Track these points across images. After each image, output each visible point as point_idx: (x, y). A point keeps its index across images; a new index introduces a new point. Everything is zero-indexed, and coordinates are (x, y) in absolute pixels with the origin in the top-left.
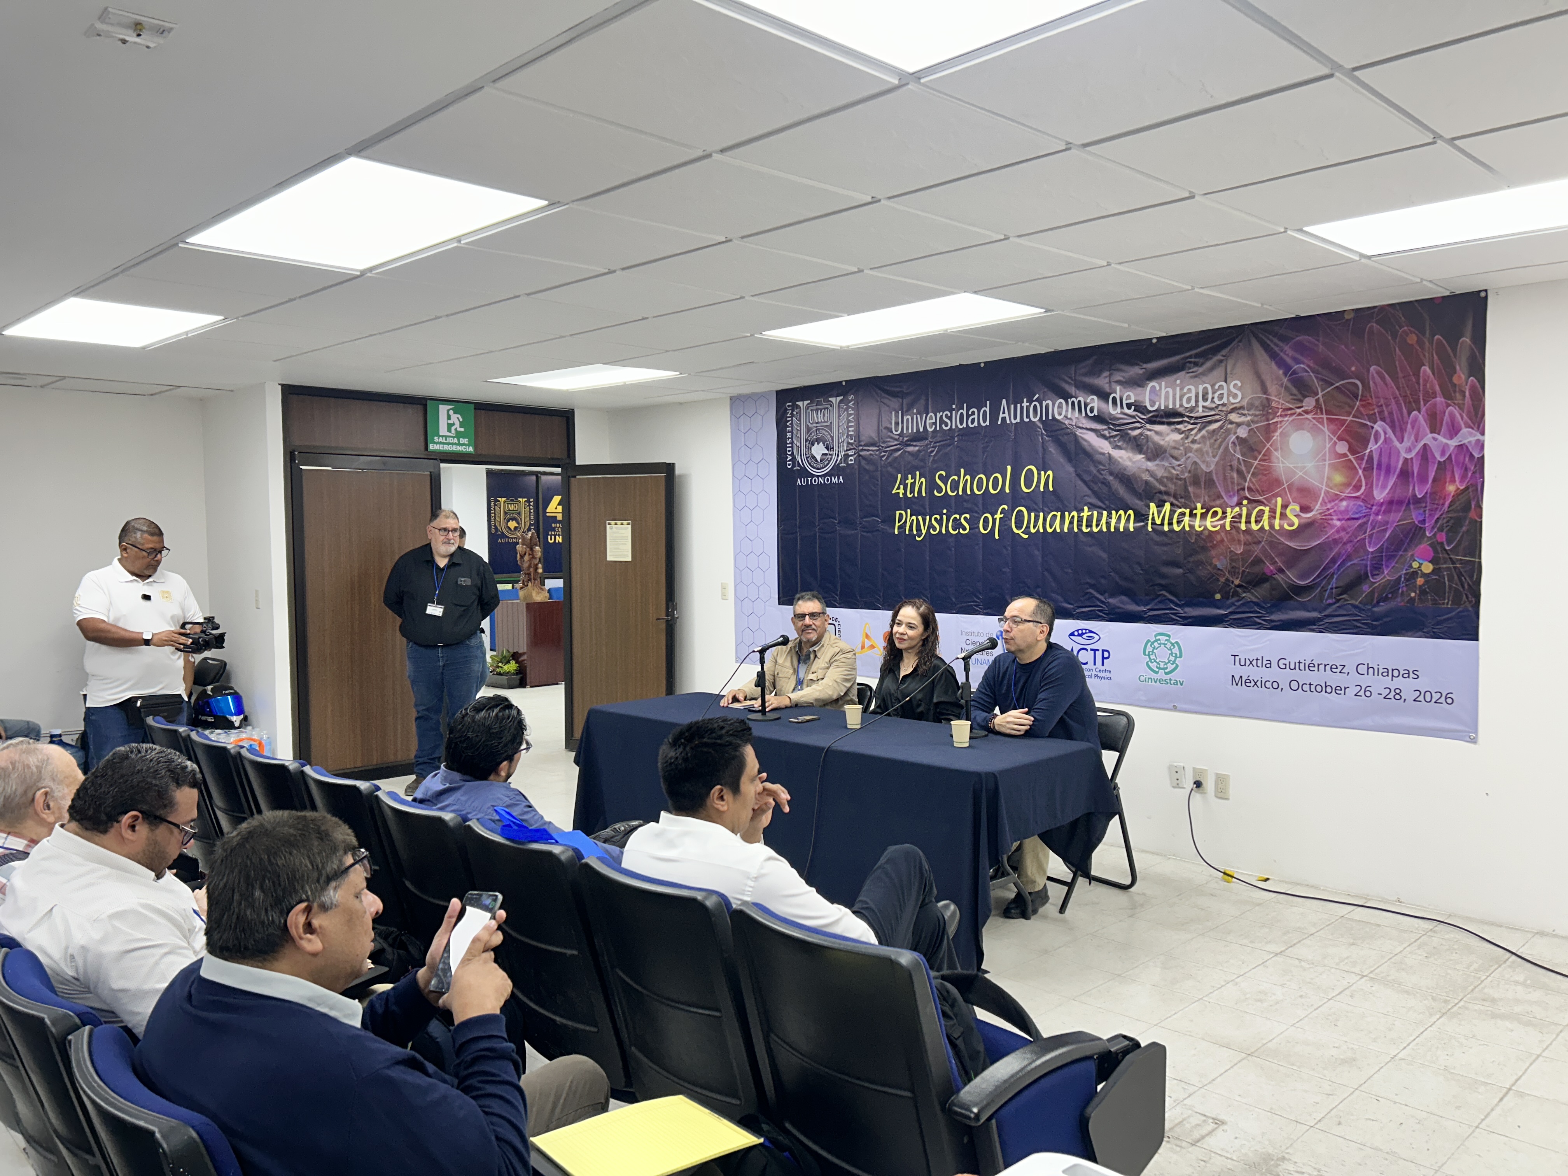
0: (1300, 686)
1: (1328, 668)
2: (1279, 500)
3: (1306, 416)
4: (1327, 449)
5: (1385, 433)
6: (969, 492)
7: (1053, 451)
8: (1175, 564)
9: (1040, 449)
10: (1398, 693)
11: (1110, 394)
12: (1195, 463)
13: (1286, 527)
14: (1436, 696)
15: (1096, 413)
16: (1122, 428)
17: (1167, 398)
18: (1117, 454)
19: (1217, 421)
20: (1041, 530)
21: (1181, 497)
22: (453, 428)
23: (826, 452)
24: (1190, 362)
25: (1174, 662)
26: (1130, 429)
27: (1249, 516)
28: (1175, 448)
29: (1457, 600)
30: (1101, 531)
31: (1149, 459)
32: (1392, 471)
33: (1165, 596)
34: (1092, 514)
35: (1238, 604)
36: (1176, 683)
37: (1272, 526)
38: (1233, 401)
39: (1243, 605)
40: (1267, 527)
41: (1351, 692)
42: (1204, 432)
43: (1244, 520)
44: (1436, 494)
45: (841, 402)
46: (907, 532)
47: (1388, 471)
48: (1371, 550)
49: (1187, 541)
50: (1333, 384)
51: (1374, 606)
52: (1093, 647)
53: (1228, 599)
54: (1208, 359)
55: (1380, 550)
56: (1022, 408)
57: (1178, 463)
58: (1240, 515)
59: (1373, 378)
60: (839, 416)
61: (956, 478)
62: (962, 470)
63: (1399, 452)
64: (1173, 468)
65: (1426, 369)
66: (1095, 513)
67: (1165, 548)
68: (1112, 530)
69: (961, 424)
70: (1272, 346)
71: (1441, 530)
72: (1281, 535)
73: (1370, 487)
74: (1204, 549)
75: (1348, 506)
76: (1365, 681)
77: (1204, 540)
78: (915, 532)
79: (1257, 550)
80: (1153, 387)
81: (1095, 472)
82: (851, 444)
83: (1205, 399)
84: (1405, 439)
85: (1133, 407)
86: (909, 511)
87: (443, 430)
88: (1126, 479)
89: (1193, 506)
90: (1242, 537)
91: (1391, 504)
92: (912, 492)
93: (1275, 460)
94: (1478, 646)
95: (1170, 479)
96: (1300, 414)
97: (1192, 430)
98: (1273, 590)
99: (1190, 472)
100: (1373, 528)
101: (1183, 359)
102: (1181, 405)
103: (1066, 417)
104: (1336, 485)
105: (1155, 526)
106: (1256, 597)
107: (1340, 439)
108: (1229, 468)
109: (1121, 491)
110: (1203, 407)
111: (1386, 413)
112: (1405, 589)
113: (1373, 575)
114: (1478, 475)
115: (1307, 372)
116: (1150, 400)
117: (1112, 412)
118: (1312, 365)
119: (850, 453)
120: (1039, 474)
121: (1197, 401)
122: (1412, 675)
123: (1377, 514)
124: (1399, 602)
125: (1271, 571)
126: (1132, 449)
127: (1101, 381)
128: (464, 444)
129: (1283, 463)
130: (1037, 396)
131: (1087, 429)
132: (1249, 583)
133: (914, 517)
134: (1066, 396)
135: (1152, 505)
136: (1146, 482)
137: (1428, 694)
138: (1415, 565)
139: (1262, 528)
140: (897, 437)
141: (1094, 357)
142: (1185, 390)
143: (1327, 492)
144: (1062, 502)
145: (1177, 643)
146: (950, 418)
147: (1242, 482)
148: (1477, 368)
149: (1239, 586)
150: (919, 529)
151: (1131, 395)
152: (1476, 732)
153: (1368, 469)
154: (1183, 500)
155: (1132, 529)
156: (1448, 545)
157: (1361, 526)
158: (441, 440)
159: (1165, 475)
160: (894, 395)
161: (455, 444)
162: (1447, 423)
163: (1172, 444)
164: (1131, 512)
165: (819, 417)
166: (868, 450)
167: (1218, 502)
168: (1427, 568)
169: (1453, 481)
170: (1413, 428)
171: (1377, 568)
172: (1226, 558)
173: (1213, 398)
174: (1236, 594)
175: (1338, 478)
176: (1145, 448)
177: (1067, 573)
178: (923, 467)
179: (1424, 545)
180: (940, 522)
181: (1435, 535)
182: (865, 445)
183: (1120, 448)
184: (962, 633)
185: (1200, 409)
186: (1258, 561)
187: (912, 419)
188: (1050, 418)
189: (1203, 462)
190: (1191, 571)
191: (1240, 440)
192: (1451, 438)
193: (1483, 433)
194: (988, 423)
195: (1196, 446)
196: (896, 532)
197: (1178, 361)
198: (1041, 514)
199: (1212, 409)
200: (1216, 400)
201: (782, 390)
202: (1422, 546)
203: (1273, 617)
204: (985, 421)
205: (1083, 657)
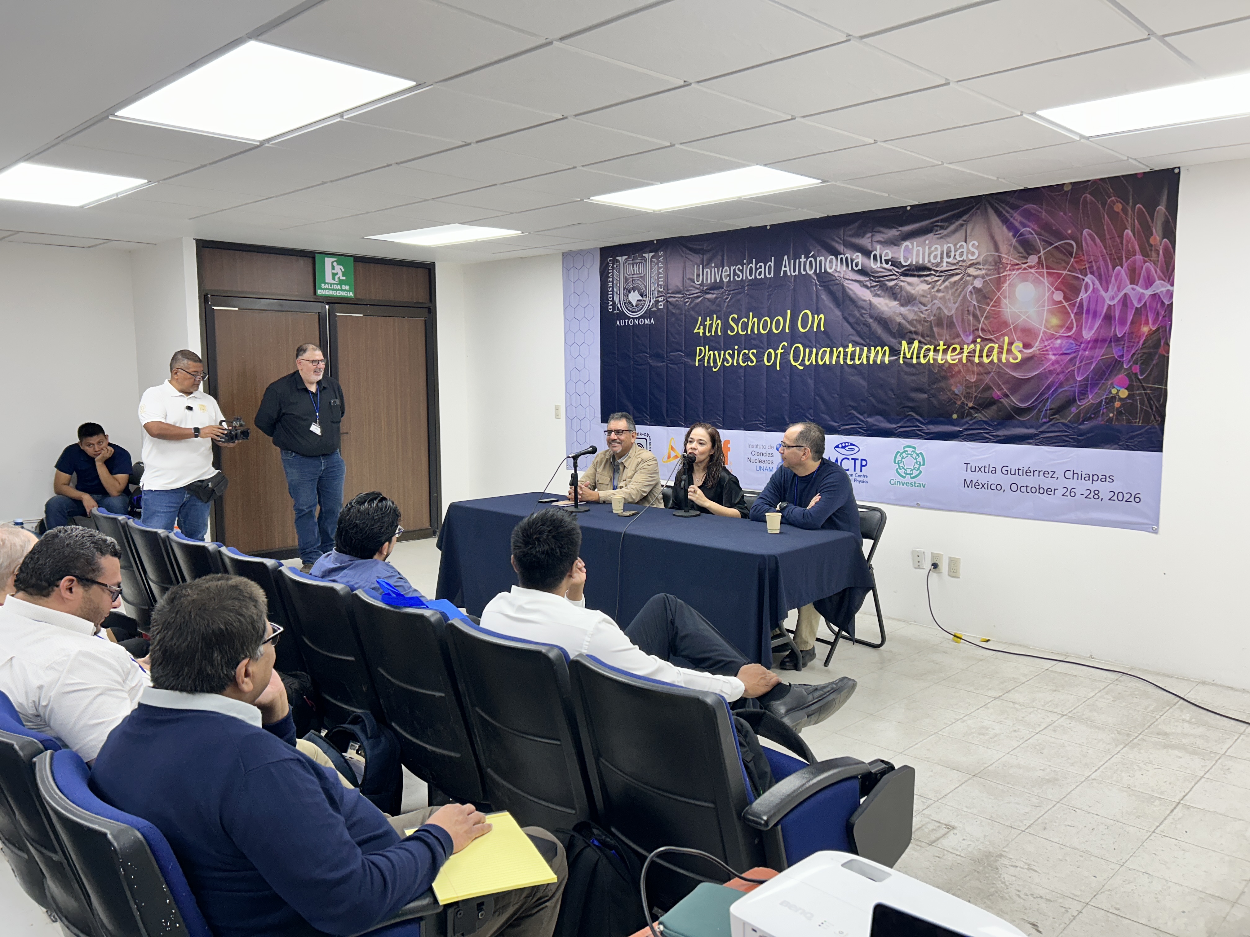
0: (1019, 488)
1: (1041, 473)
2: (1006, 339)
3: (1030, 270)
4: (1046, 298)
5: (1094, 284)
6: (756, 332)
7: (825, 299)
8: (920, 390)
9: (815, 297)
10: (1097, 493)
11: (871, 252)
12: (939, 308)
13: (1012, 360)
14: (1127, 496)
15: (860, 267)
16: (881, 279)
17: (918, 255)
18: (876, 301)
19: (958, 274)
20: (814, 363)
21: (928, 336)
22: (337, 277)
23: (641, 298)
24: (937, 226)
25: (918, 469)
26: (887, 280)
27: (981, 351)
28: (923, 296)
29: (1146, 420)
30: (862, 363)
31: (902, 305)
32: (1098, 315)
33: (912, 416)
34: (855, 350)
35: (970, 422)
36: (919, 486)
37: (1000, 360)
38: (971, 258)
39: (974, 423)
40: (996, 361)
41: (1059, 493)
42: (947, 283)
43: (977, 354)
44: (1132, 335)
45: (653, 257)
46: (706, 364)
47: (1095, 315)
48: (1079, 379)
49: (930, 371)
50: (1053, 244)
51: (1080, 424)
52: (854, 457)
53: (963, 418)
54: (951, 224)
55: (1086, 379)
56: (800, 263)
57: (926, 308)
58: (975, 351)
59: (1086, 239)
60: (651, 269)
61: (746, 320)
62: (751, 314)
63: (1104, 300)
64: (922, 312)
65: (1128, 232)
66: (858, 349)
67: (914, 378)
68: (871, 362)
69: (751, 275)
70: (1004, 212)
71: (1136, 363)
72: (1007, 367)
73: (1080, 328)
74: (945, 378)
75: (1062, 343)
76: (1070, 484)
77: (945, 371)
78: (712, 364)
79: (987, 379)
80: (907, 246)
81: (858, 315)
82: (661, 292)
83: (949, 256)
84: (1110, 289)
85: (890, 263)
86: (707, 347)
87: (328, 278)
88: (884, 322)
89: (937, 343)
90: (975, 369)
91: (1096, 342)
92: (710, 331)
93: (1003, 305)
94: (1162, 456)
95: (919, 321)
96: (1025, 269)
97: (937, 281)
98: (1000, 411)
99: (935, 315)
100: (1081, 362)
101: (932, 223)
102: (929, 261)
103: (836, 270)
104: (1052, 327)
105: (906, 360)
106: (986, 417)
107: (1057, 289)
108: (966, 312)
109: (879, 330)
110: (947, 262)
111: (1095, 268)
112: (1105, 410)
113: (1079, 400)
114: (1167, 319)
115: (1032, 234)
116: (904, 257)
117: (873, 266)
118: (1036, 228)
119: (660, 299)
120: (813, 317)
121: (942, 258)
122: (1108, 479)
123: (1085, 350)
124: (1099, 421)
125: (998, 396)
126: (890, 297)
127: (865, 242)
128: (345, 290)
129: (1010, 308)
130: (813, 253)
131: (852, 280)
132: (980, 405)
133: (711, 352)
134: (836, 253)
135: (904, 343)
136: (900, 324)
137: (1120, 495)
138: (1114, 391)
139: (992, 361)
140: (698, 286)
141: (860, 222)
142: (933, 249)
143: (1045, 332)
144: (831, 340)
145: (921, 453)
146: (742, 271)
147: (976, 323)
148: (1170, 232)
149: (972, 408)
150: (715, 362)
151: (889, 253)
152: (1157, 524)
153: (1079, 314)
154: (928, 339)
155: (887, 362)
156: (1141, 376)
157: (1071, 360)
158: (327, 286)
159: (915, 318)
160: (696, 251)
161: (338, 290)
162: (1144, 277)
163: (921, 293)
164: (886, 348)
165: (635, 270)
166: (675, 297)
167: (957, 340)
168: (1124, 393)
169: (1147, 323)
170: (1116, 280)
171: (1083, 393)
172: (962, 385)
173: (955, 255)
174: (969, 414)
175: (1055, 321)
176: (899, 296)
177: (834, 398)
178: (719, 311)
179: (1122, 375)
180: (732, 356)
181: (1130, 367)
182: (673, 293)
183: (879, 296)
184: (749, 446)
185: (945, 264)
186: (988, 388)
187: (711, 272)
188: (823, 271)
189: (946, 307)
190: (934, 396)
191: (977, 290)
192: (1147, 288)
193: (1172, 285)
194: (772, 275)
195: (940, 295)
196: (697, 364)
197: (927, 225)
198: (814, 350)
199: (954, 264)
200: (957, 257)
201: (605, 247)
202: (1120, 376)
203: (998, 433)
204: (770, 274)
205: (847, 465)
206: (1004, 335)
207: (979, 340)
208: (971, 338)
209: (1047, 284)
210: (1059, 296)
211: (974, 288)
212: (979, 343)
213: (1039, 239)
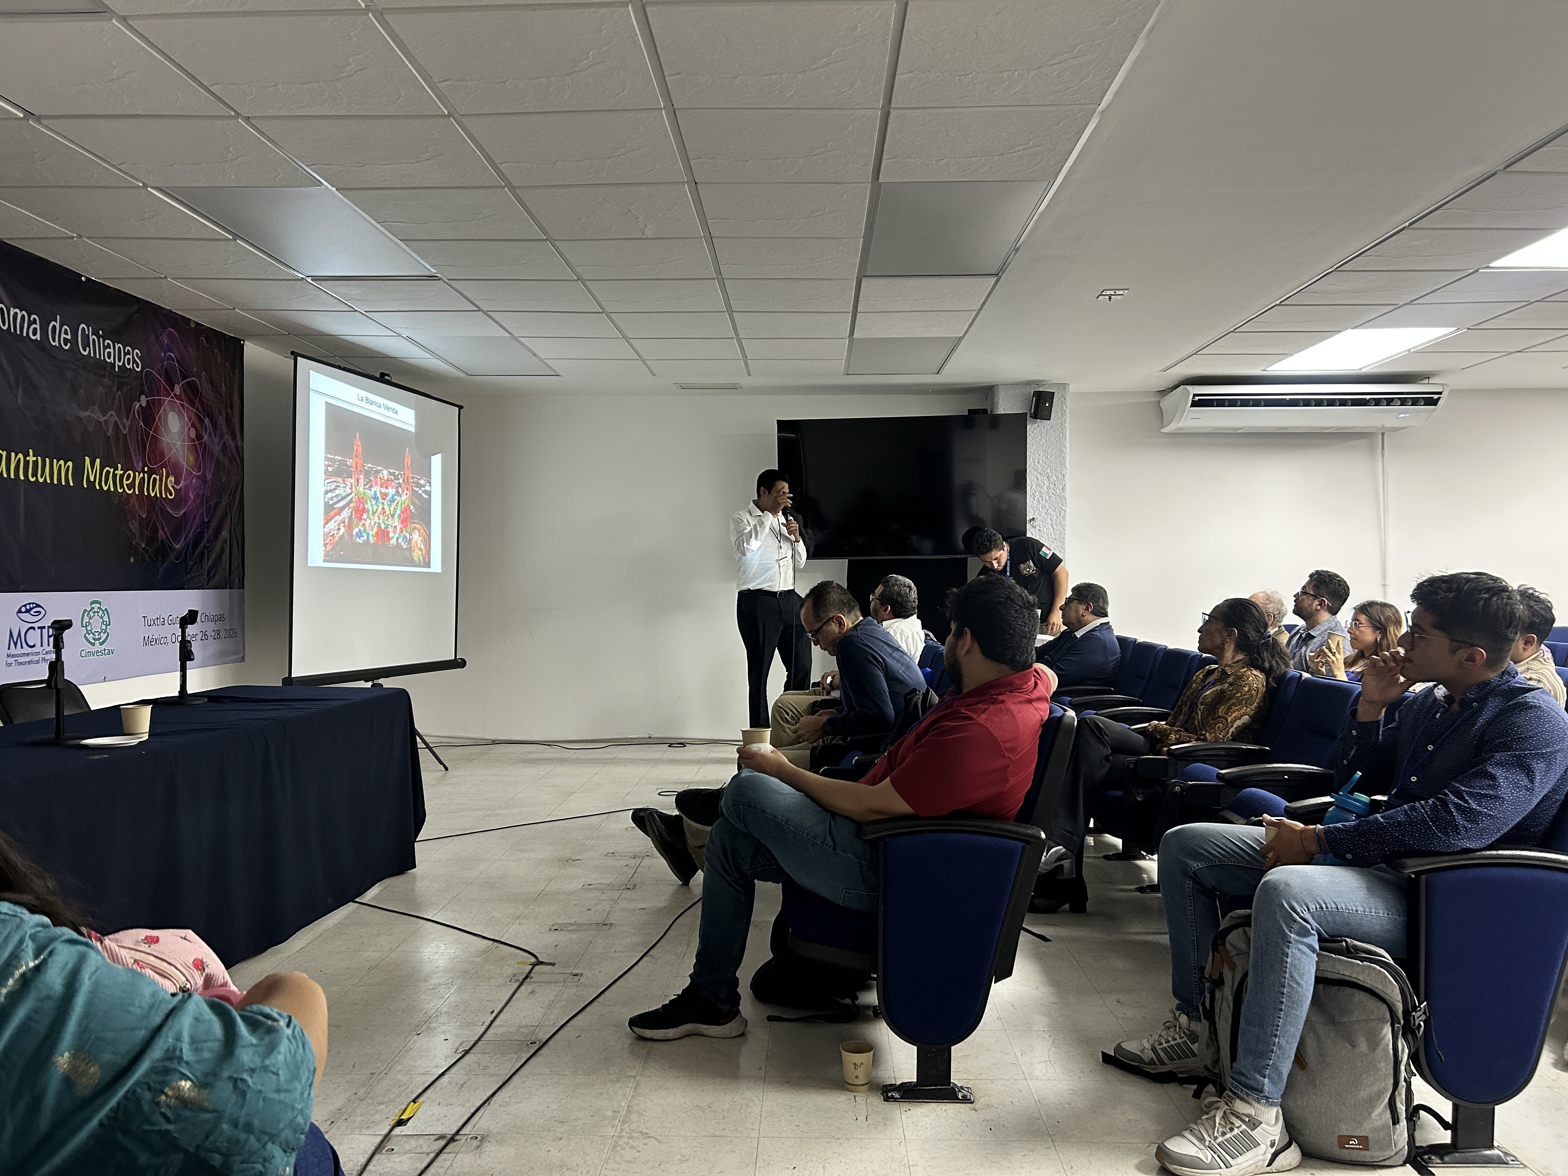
2: (164, 471)
3: (176, 400)
4: (186, 432)
5: (210, 428)
10: (218, 633)
11: (51, 320)
12: (116, 422)
13: (168, 496)
15: (38, 337)
16: (60, 364)
17: (94, 346)
19: (127, 384)
21: (107, 455)
25: (105, 631)
26: (66, 368)
27: (148, 482)
30: (45, 482)
31: (82, 408)
34: (37, 459)
36: (108, 653)
37: (161, 494)
38: (136, 369)
40: (158, 495)
42: (120, 392)
43: (146, 485)
49: (112, 502)
50: (187, 378)
52: (40, 624)
57: (104, 418)
58: (144, 481)
63: (215, 445)
66: (39, 458)
68: (55, 482)
70: (156, 328)
72: (166, 503)
74: (124, 511)
75: (196, 483)
77: (124, 503)
79: (154, 515)
80: (84, 329)
83: (120, 361)
84: (217, 435)
85: (69, 345)
88: (66, 426)
89: (115, 466)
90: (145, 502)
93: (161, 434)
94: (244, 592)
97: (111, 386)
99: (112, 430)
100: (206, 503)
102: (104, 359)
103: (9, 330)
104: (190, 464)
105: (89, 483)
107: (192, 425)
110: (119, 366)
111: (210, 412)
114: (242, 471)
115: (175, 361)
116: (82, 342)
117: (52, 342)
118: (177, 356)
121: (114, 359)
122: (222, 618)
125: (162, 536)
129: (165, 438)
135: (87, 459)
139: (156, 495)
142: (106, 344)
143: (186, 469)
144: (9, 440)
145: (106, 609)
149: (144, 549)
151: (68, 330)
153: (204, 455)
154: (108, 458)
155: (71, 483)
157: (201, 500)
164: (70, 463)
170: (220, 428)
172: (136, 521)
173: (124, 360)
185: (117, 368)
186: (155, 526)
189: (121, 423)
191: (142, 409)
199: (124, 371)
200: (126, 363)
205: (33, 638)
206: (162, 467)
207: (146, 469)
208: (141, 464)
209: (186, 419)
210: (193, 434)
211: (140, 405)
212: (146, 472)
213: (180, 370)
